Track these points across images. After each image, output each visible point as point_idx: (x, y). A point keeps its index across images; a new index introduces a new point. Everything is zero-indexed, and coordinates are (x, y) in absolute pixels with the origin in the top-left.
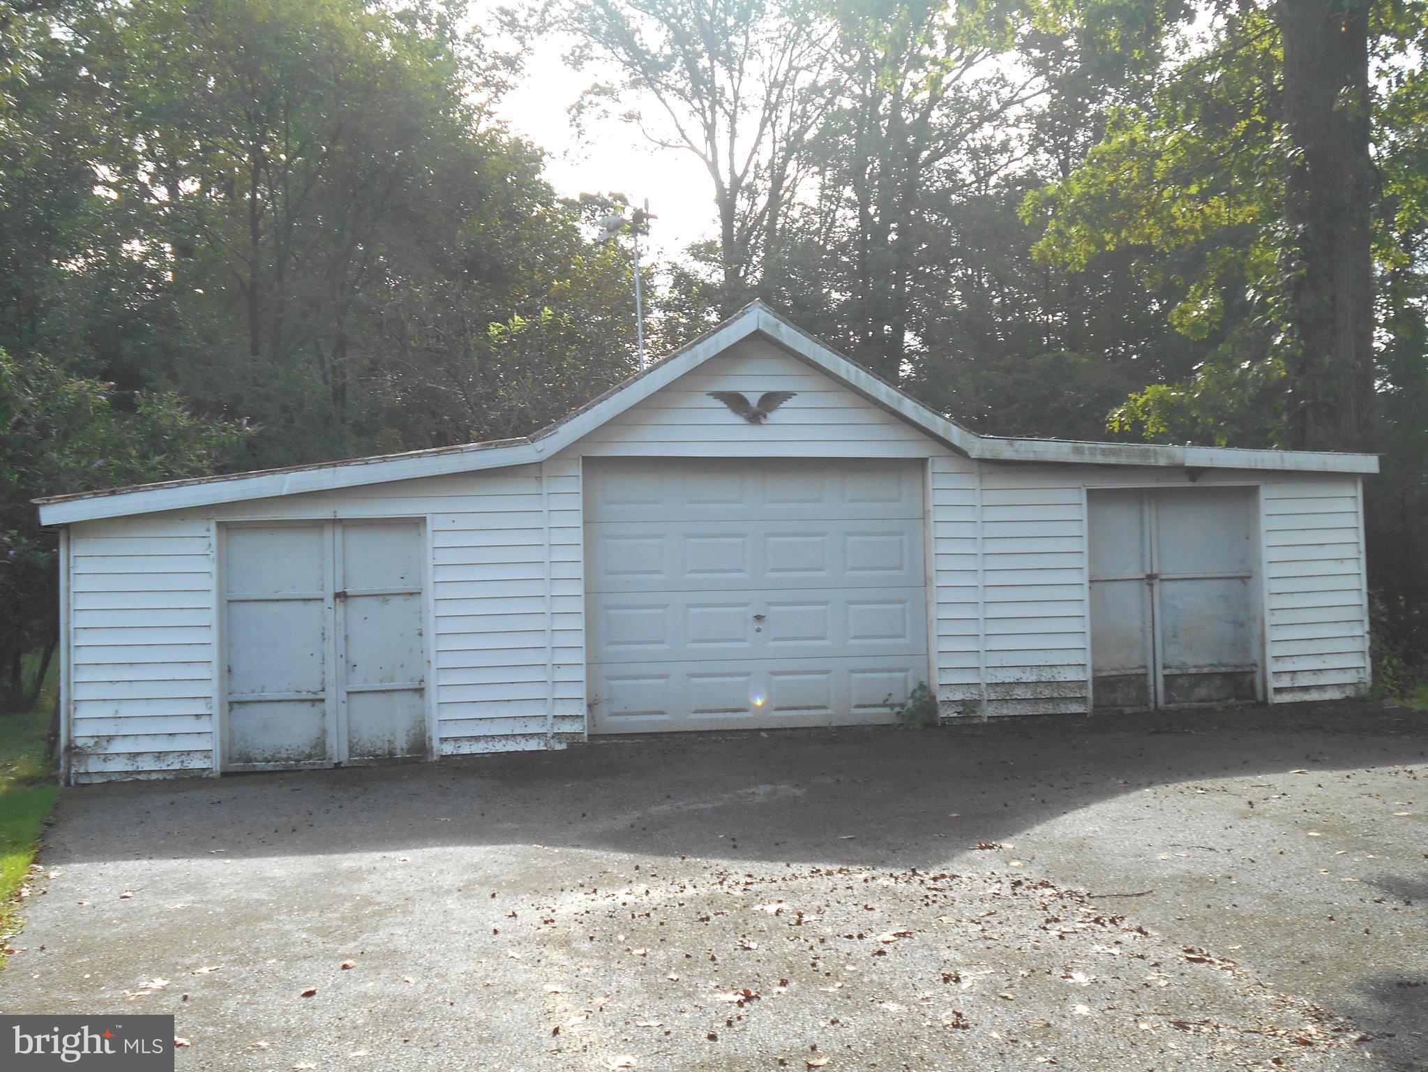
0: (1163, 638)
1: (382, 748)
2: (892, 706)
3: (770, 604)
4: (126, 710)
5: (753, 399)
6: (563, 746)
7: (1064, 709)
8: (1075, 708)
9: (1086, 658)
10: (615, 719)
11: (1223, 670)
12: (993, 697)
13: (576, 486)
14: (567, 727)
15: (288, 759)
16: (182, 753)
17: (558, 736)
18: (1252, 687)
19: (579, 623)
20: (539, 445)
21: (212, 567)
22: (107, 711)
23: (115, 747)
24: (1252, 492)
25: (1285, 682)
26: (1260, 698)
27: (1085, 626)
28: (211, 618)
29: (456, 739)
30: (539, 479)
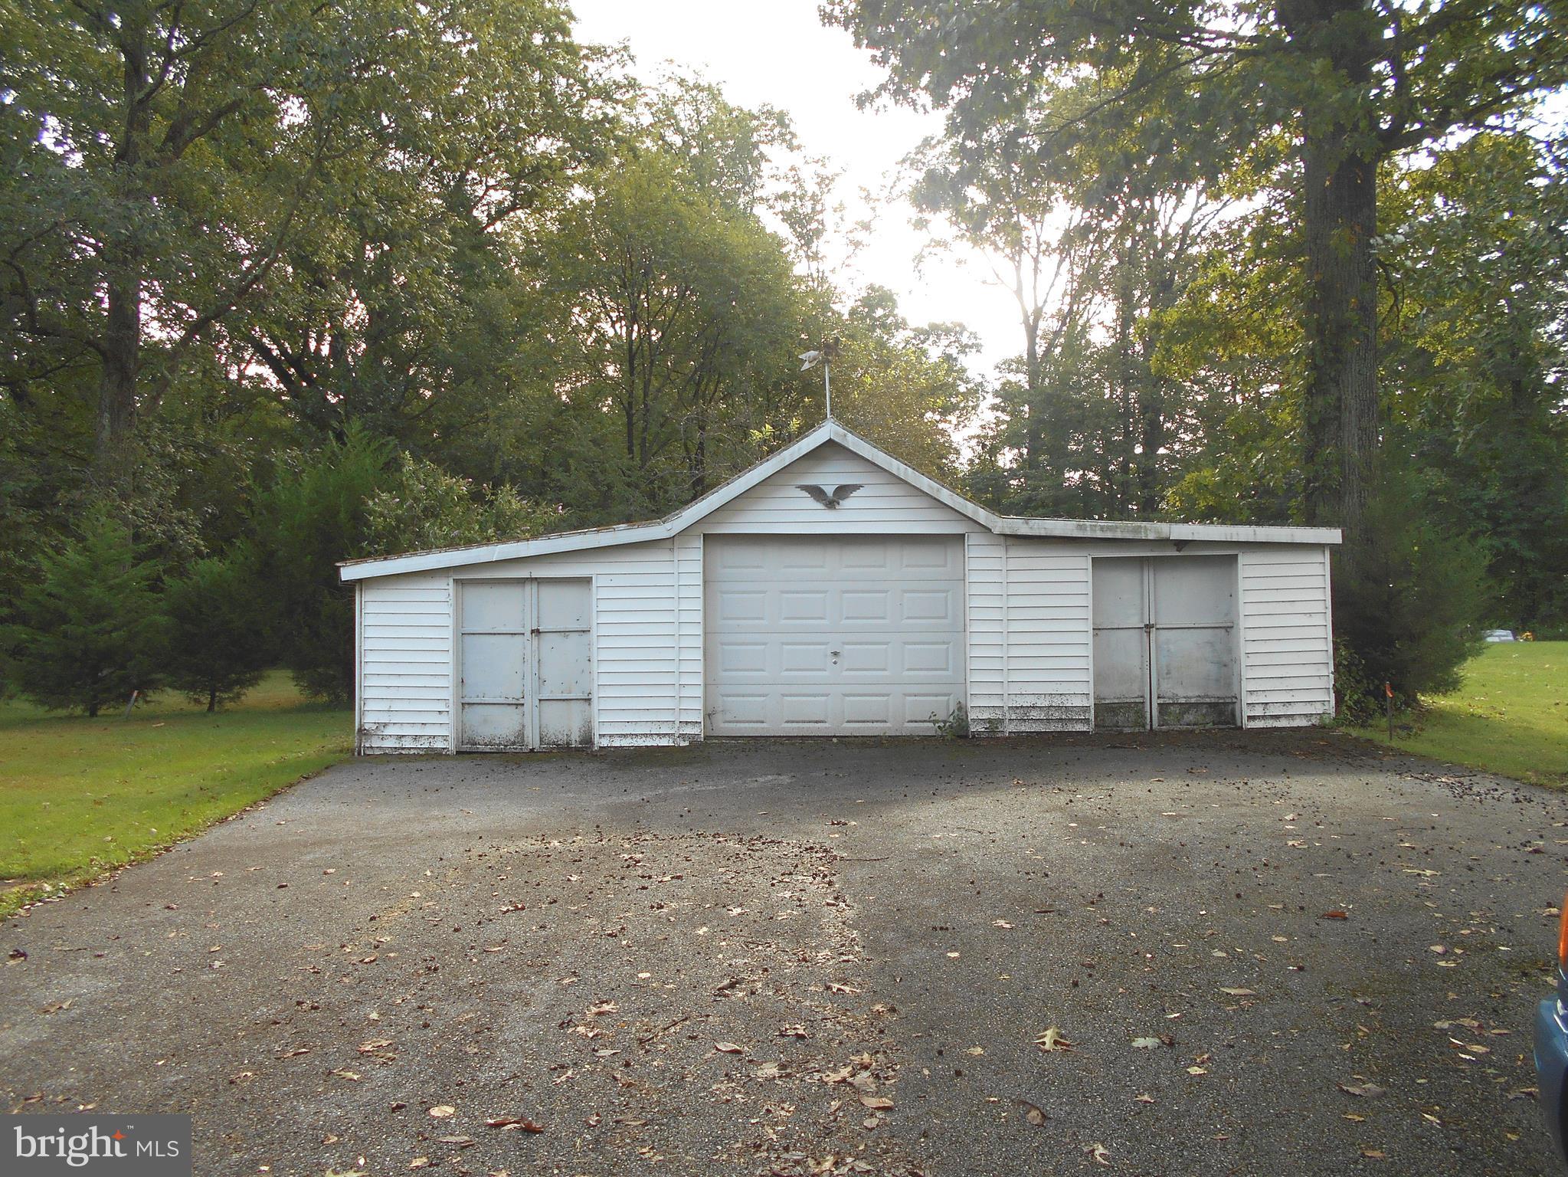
0: (1158, 675)
1: (562, 739)
2: (934, 722)
3: (844, 643)
4: (396, 706)
5: (830, 491)
6: (687, 743)
7: (1070, 728)
8: (1080, 727)
9: (1089, 689)
10: (726, 725)
11: (1208, 700)
12: (1014, 717)
13: (699, 555)
14: (689, 730)
15: (500, 744)
16: (430, 736)
17: (682, 736)
18: (1233, 715)
19: (699, 655)
20: (668, 525)
21: (450, 610)
22: (384, 706)
23: (389, 731)
24: (1234, 559)
25: (1258, 711)
26: (1239, 724)
27: (1089, 663)
28: (449, 645)
29: (611, 736)
30: (671, 550)
